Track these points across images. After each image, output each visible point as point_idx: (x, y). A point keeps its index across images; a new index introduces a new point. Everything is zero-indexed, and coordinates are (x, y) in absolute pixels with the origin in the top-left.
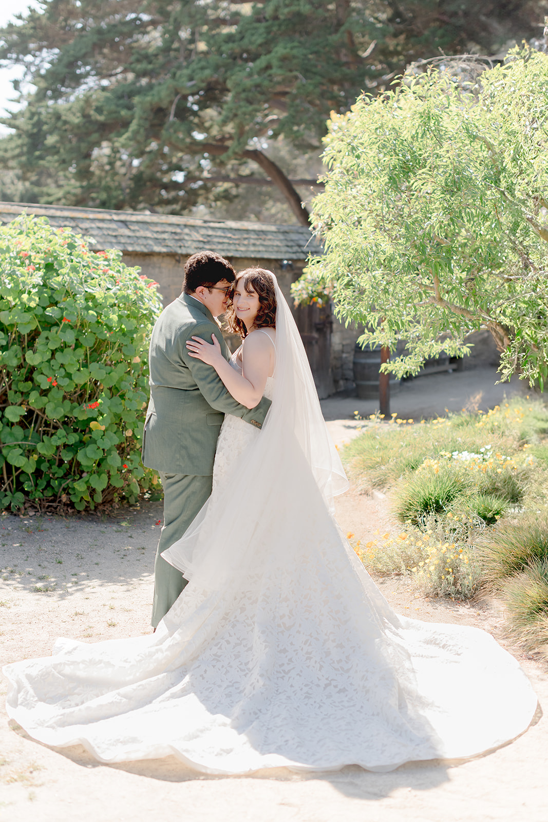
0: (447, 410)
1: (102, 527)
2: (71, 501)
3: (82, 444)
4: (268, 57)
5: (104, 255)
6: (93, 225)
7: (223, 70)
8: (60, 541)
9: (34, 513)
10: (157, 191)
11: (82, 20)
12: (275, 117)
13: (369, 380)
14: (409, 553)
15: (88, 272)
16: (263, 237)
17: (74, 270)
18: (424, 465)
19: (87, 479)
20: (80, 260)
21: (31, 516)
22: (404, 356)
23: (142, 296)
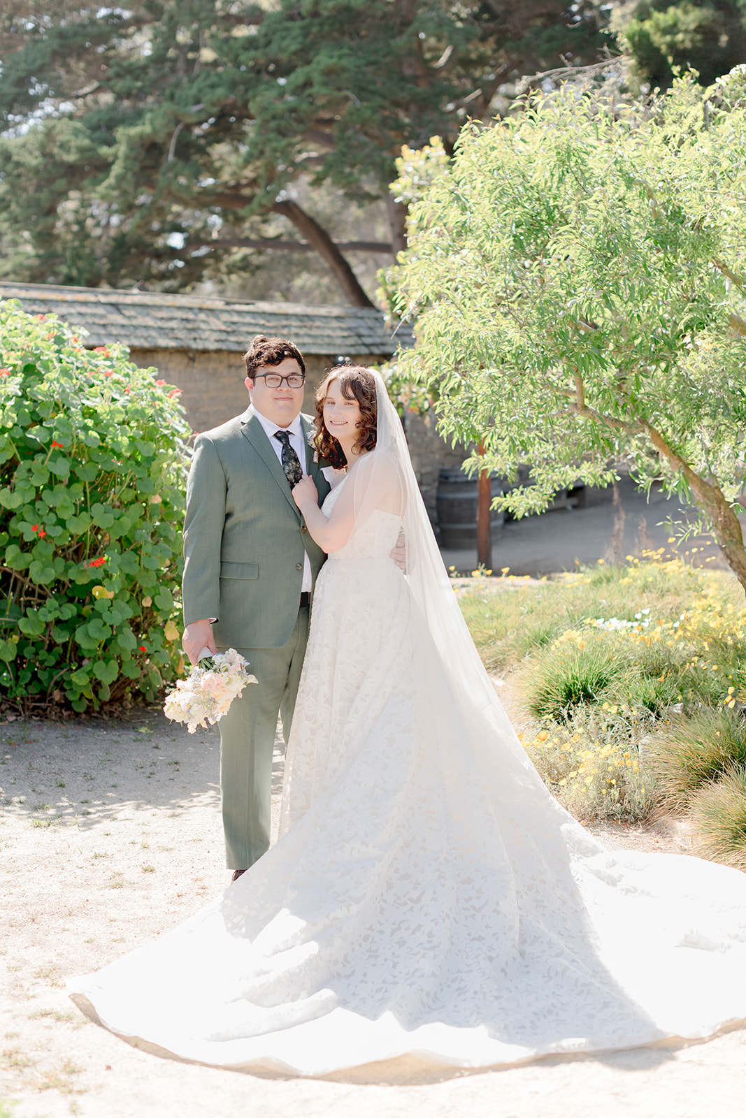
0: (577, 562)
1: (114, 735)
2: (66, 699)
3: (81, 619)
4: (307, 69)
5: (104, 353)
6: (72, 310)
7: (242, 88)
8: (58, 756)
9: (14, 718)
10: (147, 260)
11: (32, 18)
12: (314, 154)
13: (460, 522)
14: (552, 761)
15: (86, 377)
16: (309, 323)
17: (66, 373)
18: (562, 639)
19: (89, 669)
20: (74, 359)
21: (11, 722)
22: (524, 487)
23: (162, 410)
